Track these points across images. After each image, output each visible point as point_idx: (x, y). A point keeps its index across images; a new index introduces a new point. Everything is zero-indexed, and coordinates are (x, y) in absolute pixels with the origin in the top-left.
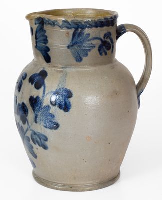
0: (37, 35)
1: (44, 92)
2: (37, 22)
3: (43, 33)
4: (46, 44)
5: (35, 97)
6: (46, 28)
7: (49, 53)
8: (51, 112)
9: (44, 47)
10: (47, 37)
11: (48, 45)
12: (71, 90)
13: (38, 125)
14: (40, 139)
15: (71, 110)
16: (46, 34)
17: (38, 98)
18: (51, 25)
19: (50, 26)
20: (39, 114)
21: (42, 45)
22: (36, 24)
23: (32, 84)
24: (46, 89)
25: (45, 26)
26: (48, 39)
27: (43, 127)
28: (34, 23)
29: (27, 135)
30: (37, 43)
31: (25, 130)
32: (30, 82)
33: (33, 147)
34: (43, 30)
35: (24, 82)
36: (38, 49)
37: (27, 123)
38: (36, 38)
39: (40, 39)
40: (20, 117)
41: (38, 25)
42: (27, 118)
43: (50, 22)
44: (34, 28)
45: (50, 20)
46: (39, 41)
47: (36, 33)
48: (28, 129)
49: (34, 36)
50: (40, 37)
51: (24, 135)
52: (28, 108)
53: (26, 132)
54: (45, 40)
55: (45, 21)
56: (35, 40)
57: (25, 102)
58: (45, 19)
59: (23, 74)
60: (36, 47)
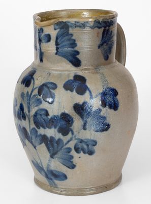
0: (59, 40)
1: (91, 95)
2: (57, 27)
3: (66, 38)
4: (73, 48)
5: (81, 104)
6: (71, 31)
7: (78, 56)
8: (102, 114)
9: (71, 52)
10: (75, 41)
11: (76, 49)
12: (115, 88)
13: (87, 131)
14: (88, 145)
15: (119, 108)
16: (73, 38)
17: (84, 103)
18: (80, 27)
19: (78, 28)
20: (89, 120)
21: (68, 49)
22: (55, 29)
23: (72, 91)
24: (92, 93)
25: (70, 29)
26: (76, 42)
27: (93, 132)
28: (53, 28)
29: (68, 146)
30: (57, 49)
31: (65, 142)
32: (67, 90)
33: (72, 157)
34: (68, 34)
35: (56, 92)
36: (59, 55)
37: (70, 133)
38: (57, 44)
39: (64, 44)
40: (56, 130)
41: (58, 30)
42: (72, 128)
43: (77, 24)
44: (54, 34)
45: (78, 22)
46: (62, 47)
47: (57, 38)
48: (71, 139)
49: (53, 42)
50: (63, 42)
51: (59, 148)
52: (73, 116)
53: (66, 144)
54: (72, 44)
55: (69, 24)
56: (55, 46)
57: (67, 112)
58: (69, 22)
59: (44, 85)
60: (56, 54)
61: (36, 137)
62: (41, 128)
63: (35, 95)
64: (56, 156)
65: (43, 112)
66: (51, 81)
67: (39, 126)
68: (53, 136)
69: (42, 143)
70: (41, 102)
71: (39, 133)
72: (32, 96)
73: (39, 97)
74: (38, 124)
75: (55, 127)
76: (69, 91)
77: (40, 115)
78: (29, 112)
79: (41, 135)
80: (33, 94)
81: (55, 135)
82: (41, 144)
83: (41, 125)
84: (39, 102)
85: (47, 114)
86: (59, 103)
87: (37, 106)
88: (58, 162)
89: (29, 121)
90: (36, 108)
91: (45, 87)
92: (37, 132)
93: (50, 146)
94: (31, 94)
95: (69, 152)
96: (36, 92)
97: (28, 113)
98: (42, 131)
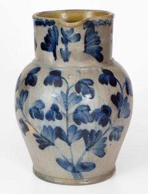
0: (87, 39)
1: (120, 86)
2: (85, 26)
3: (93, 36)
4: (98, 44)
5: (116, 94)
6: (96, 29)
7: (101, 52)
8: (128, 101)
9: (96, 48)
10: (99, 38)
11: (100, 45)
13: (120, 118)
14: (118, 132)
16: (98, 35)
17: (118, 93)
18: (103, 24)
19: (101, 26)
20: (121, 108)
21: (94, 47)
22: (84, 29)
23: (107, 84)
25: (96, 27)
26: (100, 39)
27: (123, 119)
28: (82, 28)
29: (105, 136)
30: (86, 47)
31: (103, 132)
32: (103, 84)
33: (105, 146)
34: (94, 32)
35: (94, 87)
36: (87, 53)
37: (109, 123)
38: (86, 42)
39: (90, 42)
40: (97, 123)
41: (87, 29)
42: (110, 118)
43: (101, 22)
44: (83, 33)
45: (101, 20)
46: (89, 44)
47: (86, 37)
48: (109, 129)
49: (82, 41)
50: (90, 40)
51: (98, 139)
52: (111, 107)
53: (104, 134)
54: (97, 41)
55: (94, 23)
56: (84, 45)
57: (106, 104)
58: (94, 21)
59: (79, 82)
60: (85, 52)
61: (75, 133)
62: (82, 124)
63: (72, 94)
64: (92, 148)
65: (85, 108)
66: (86, 78)
67: (79, 123)
68: (94, 129)
69: (81, 138)
70: (81, 99)
71: (78, 129)
72: (69, 95)
73: (78, 94)
74: (78, 121)
75: (96, 120)
76: (104, 85)
77: (82, 111)
78: (67, 110)
79: (81, 131)
80: (70, 92)
81: (96, 127)
82: (79, 139)
83: (82, 121)
84: (79, 99)
85: (89, 109)
86: (99, 97)
87: (77, 103)
88: (92, 154)
89: (67, 119)
90: (76, 106)
91: (82, 84)
92: (76, 128)
93: (89, 139)
94: (67, 93)
95: (104, 142)
96: (73, 90)
97: (65, 112)
98: (82, 127)
